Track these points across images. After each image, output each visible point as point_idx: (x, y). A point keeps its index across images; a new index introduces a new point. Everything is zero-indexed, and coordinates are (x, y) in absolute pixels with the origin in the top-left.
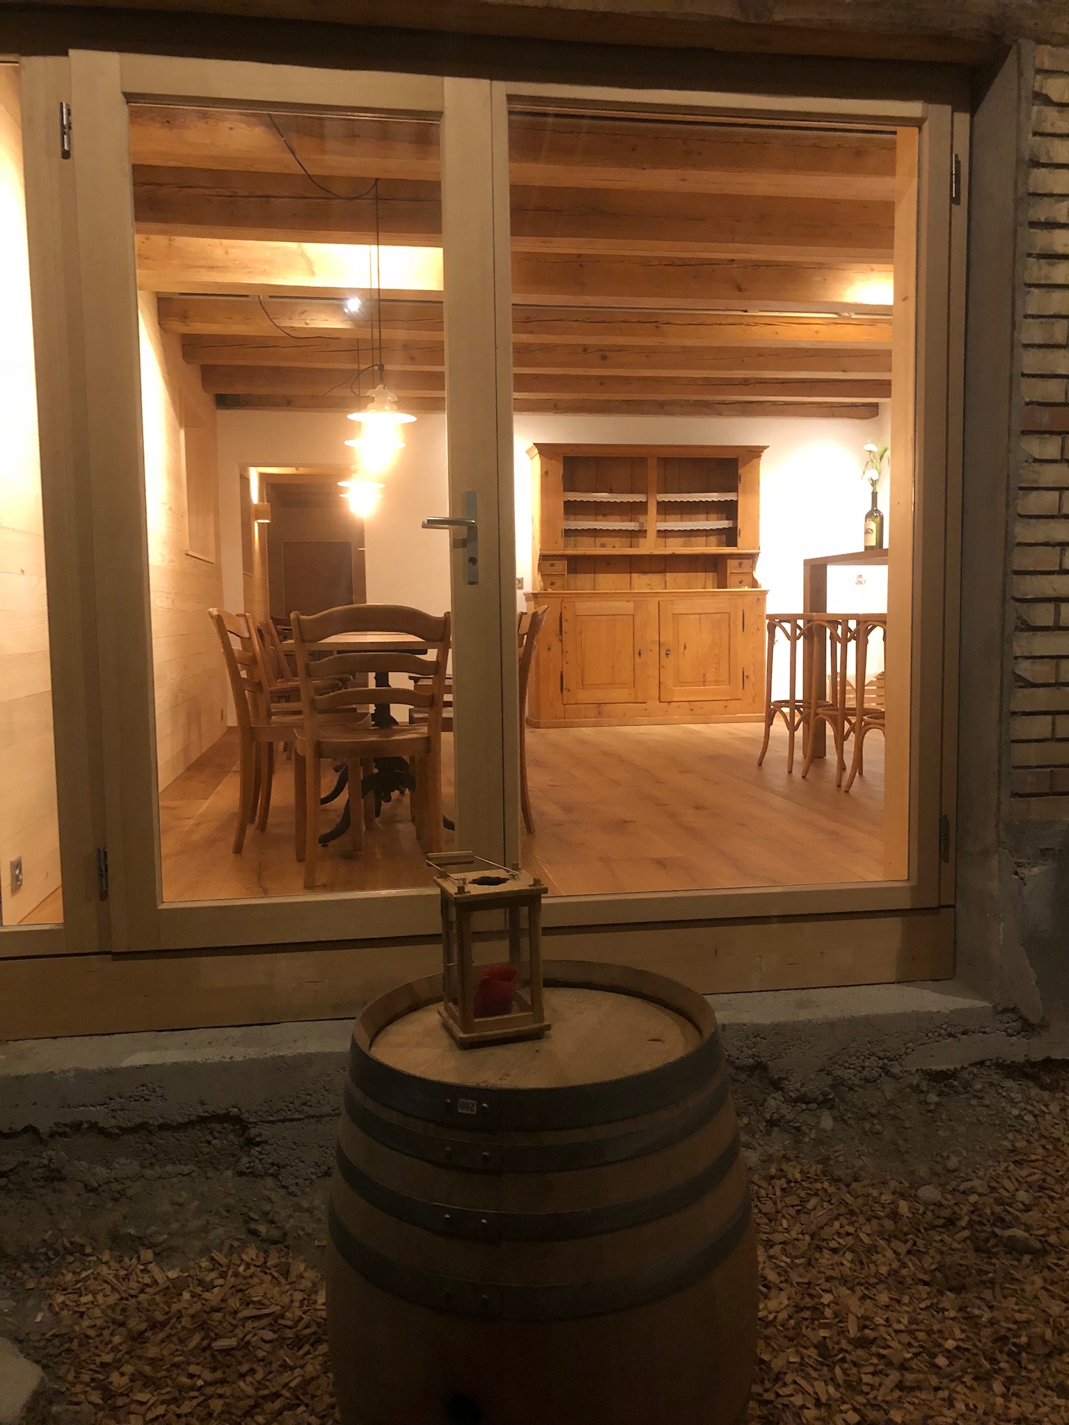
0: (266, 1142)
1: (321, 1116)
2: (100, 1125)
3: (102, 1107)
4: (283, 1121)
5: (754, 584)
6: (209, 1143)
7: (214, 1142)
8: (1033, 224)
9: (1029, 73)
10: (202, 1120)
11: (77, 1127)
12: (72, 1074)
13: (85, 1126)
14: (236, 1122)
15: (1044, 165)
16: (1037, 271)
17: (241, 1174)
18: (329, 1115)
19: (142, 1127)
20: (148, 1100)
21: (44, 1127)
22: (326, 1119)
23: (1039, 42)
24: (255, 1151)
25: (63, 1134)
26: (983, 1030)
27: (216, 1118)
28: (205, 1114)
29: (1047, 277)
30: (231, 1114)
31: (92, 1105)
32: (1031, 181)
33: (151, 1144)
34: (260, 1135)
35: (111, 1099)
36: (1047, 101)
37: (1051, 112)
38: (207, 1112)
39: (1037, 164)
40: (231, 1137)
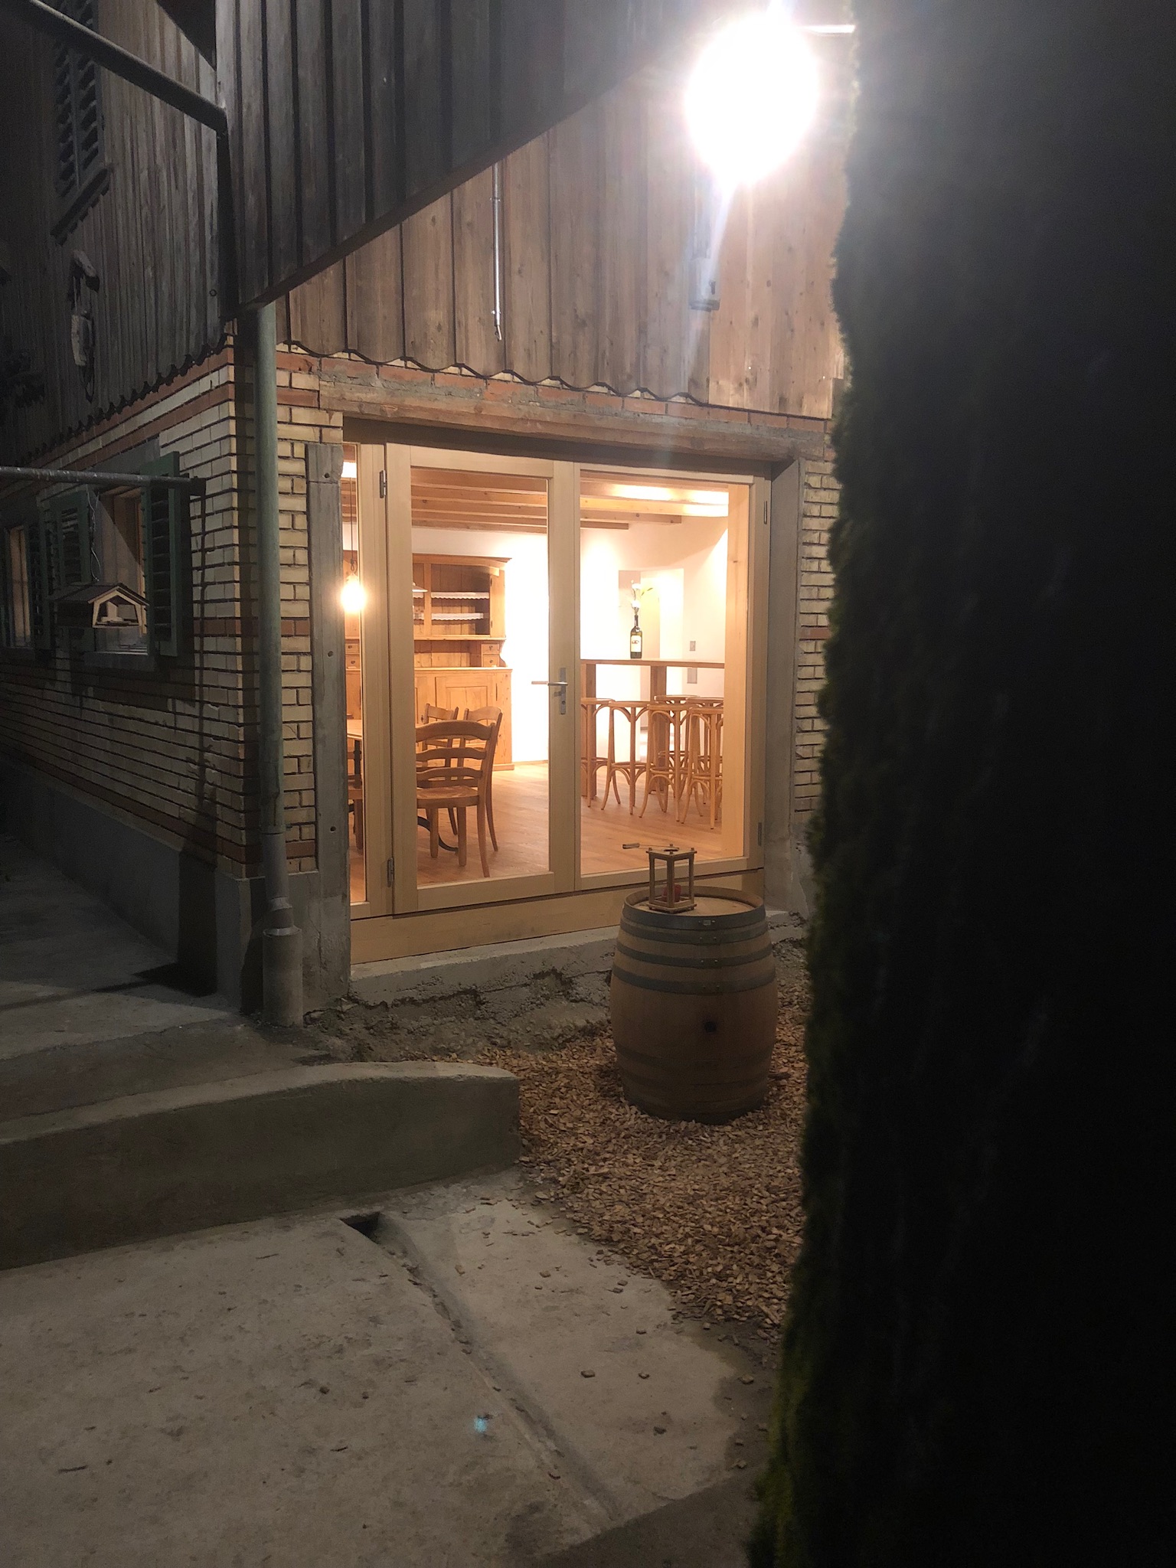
0: (488, 1002)
1: (512, 987)
2: (414, 999)
3: (415, 990)
4: (495, 991)
5: (502, 663)
6: (460, 1005)
7: (463, 1004)
8: (804, 544)
9: (803, 474)
10: (459, 993)
11: (403, 1001)
12: (400, 974)
13: (407, 1000)
14: (474, 993)
15: (809, 516)
16: (806, 565)
17: (476, 1019)
18: (515, 986)
19: (433, 999)
20: (436, 984)
21: (389, 1003)
22: (514, 988)
23: (807, 459)
24: (483, 1007)
25: (397, 1005)
26: (785, 925)
27: (465, 992)
29: (810, 568)
30: (472, 989)
31: (410, 989)
32: (804, 523)
33: (434, 1008)
34: (485, 999)
35: (419, 985)
36: (810, 487)
37: (811, 492)
38: (462, 989)
39: (805, 516)
40: (470, 1002)
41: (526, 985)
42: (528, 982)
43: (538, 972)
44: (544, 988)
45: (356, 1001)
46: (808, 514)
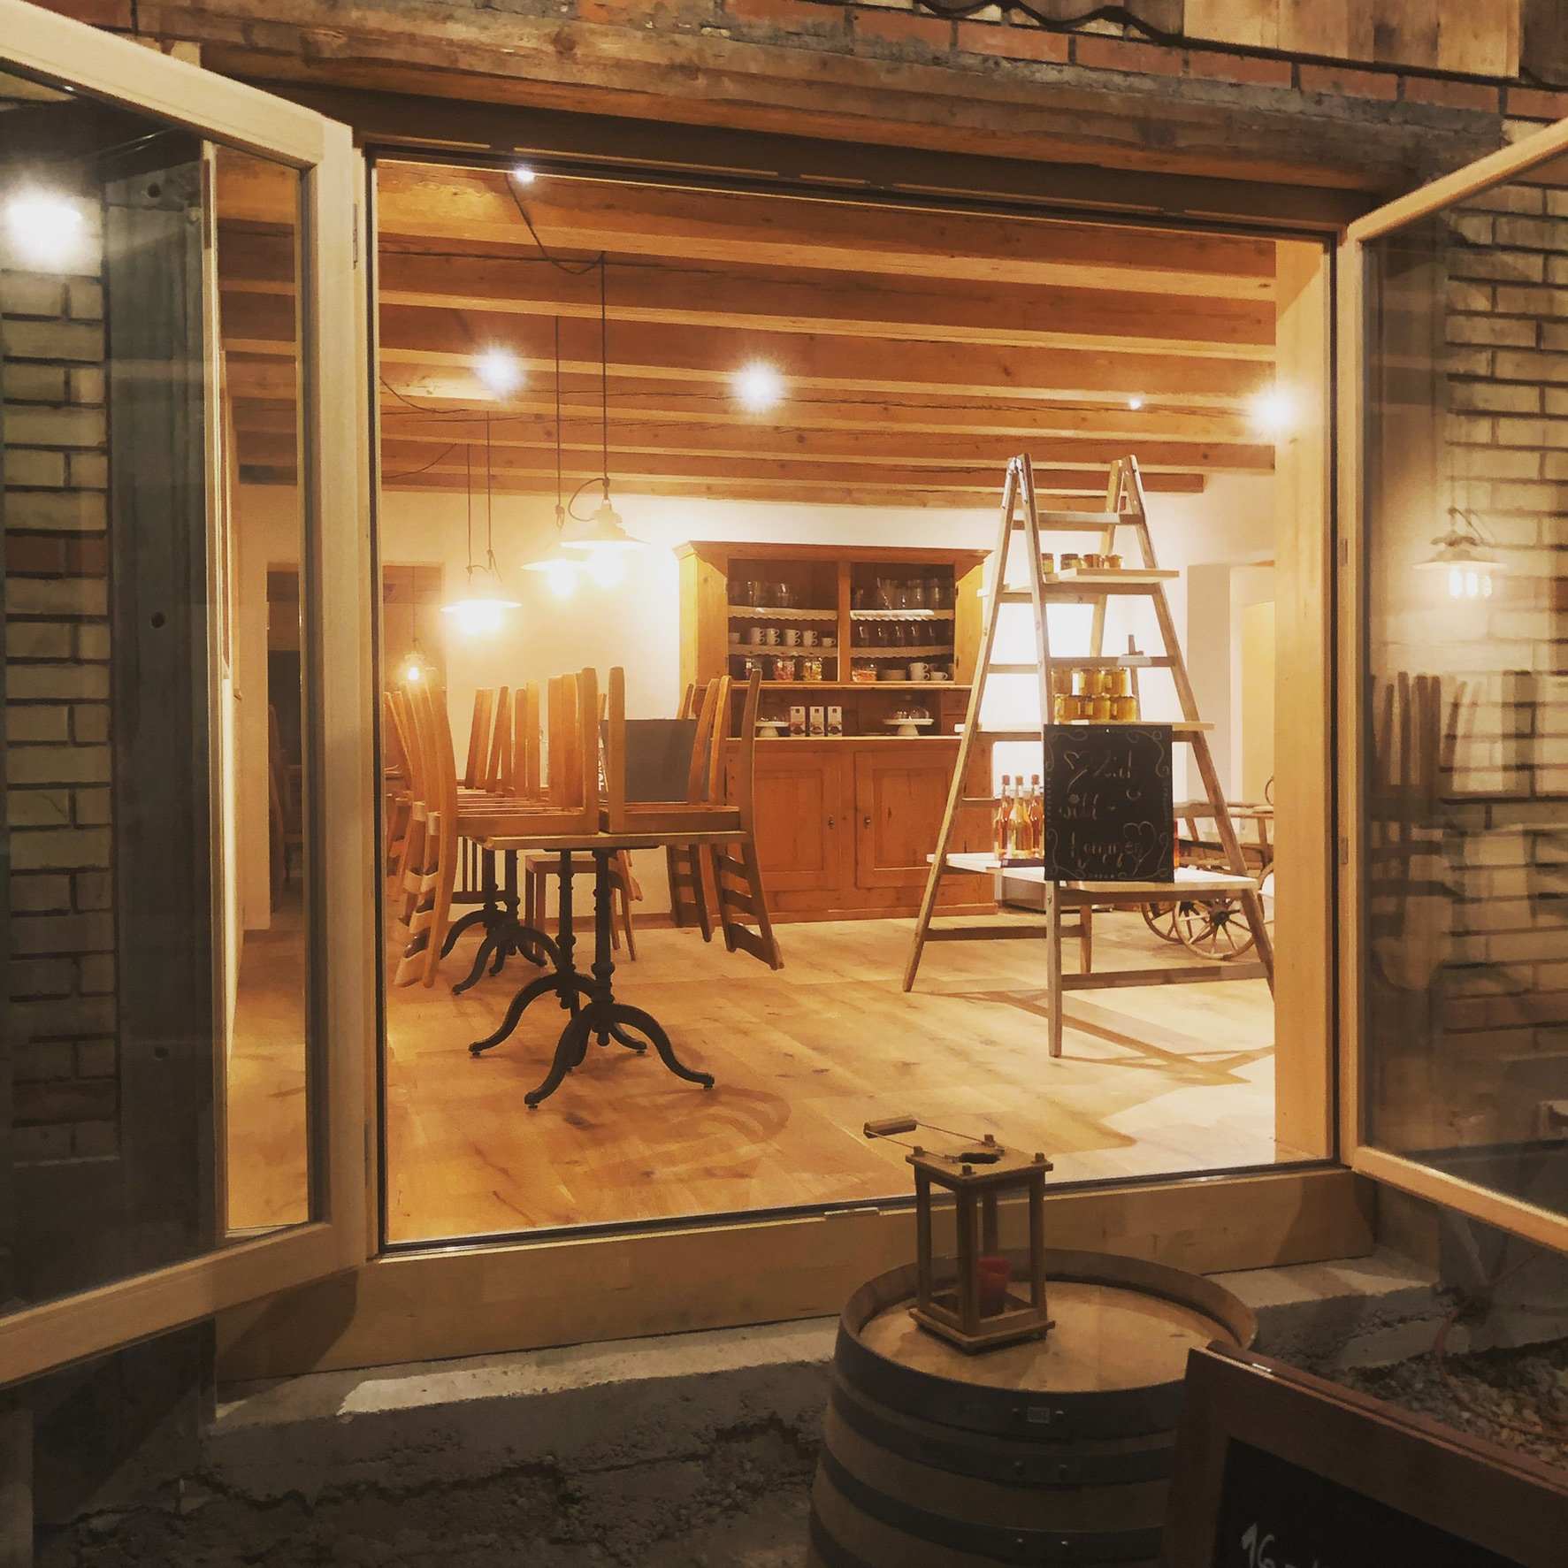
0: (587, 1498)
1: (656, 1460)
2: (380, 1485)
3: (384, 1462)
4: (608, 1470)
6: (514, 1502)
7: (520, 1501)
8: (1452, 377)
10: (507, 1473)
11: (350, 1490)
13: (362, 1487)
14: (550, 1473)
15: (1461, 313)
16: (1458, 429)
17: (555, 1541)
18: (665, 1459)
19: (433, 1486)
20: (442, 1450)
21: (311, 1494)
22: (661, 1464)
24: (574, 1510)
26: (1421, 1316)
27: (527, 1469)
28: (512, 1466)
29: (1468, 435)
30: (545, 1463)
31: (372, 1461)
32: (1448, 330)
33: (442, 1508)
34: (580, 1489)
35: (395, 1451)
36: (1462, 242)
38: (515, 1462)
39: (1455, 312)
40: (542, 1494)
41: (694, 1456)
42: (701, 1448)
43: (730, 1426)
44: (748, 1465)
45: (219, 1488)
46: (1460, 306)
